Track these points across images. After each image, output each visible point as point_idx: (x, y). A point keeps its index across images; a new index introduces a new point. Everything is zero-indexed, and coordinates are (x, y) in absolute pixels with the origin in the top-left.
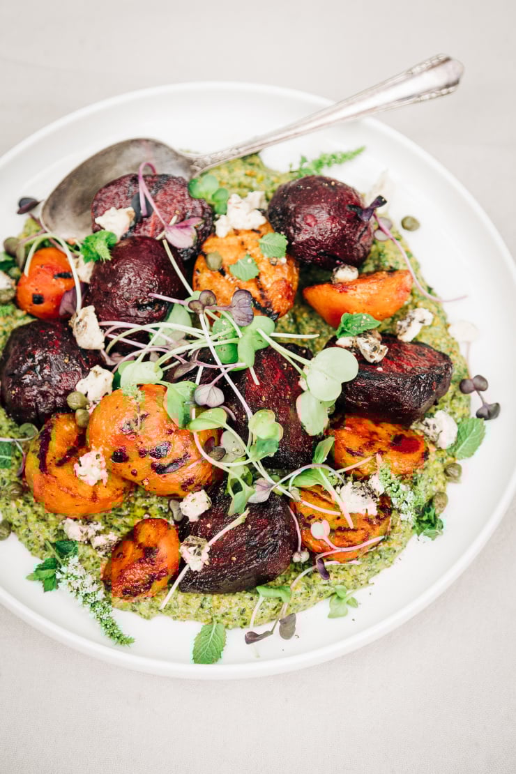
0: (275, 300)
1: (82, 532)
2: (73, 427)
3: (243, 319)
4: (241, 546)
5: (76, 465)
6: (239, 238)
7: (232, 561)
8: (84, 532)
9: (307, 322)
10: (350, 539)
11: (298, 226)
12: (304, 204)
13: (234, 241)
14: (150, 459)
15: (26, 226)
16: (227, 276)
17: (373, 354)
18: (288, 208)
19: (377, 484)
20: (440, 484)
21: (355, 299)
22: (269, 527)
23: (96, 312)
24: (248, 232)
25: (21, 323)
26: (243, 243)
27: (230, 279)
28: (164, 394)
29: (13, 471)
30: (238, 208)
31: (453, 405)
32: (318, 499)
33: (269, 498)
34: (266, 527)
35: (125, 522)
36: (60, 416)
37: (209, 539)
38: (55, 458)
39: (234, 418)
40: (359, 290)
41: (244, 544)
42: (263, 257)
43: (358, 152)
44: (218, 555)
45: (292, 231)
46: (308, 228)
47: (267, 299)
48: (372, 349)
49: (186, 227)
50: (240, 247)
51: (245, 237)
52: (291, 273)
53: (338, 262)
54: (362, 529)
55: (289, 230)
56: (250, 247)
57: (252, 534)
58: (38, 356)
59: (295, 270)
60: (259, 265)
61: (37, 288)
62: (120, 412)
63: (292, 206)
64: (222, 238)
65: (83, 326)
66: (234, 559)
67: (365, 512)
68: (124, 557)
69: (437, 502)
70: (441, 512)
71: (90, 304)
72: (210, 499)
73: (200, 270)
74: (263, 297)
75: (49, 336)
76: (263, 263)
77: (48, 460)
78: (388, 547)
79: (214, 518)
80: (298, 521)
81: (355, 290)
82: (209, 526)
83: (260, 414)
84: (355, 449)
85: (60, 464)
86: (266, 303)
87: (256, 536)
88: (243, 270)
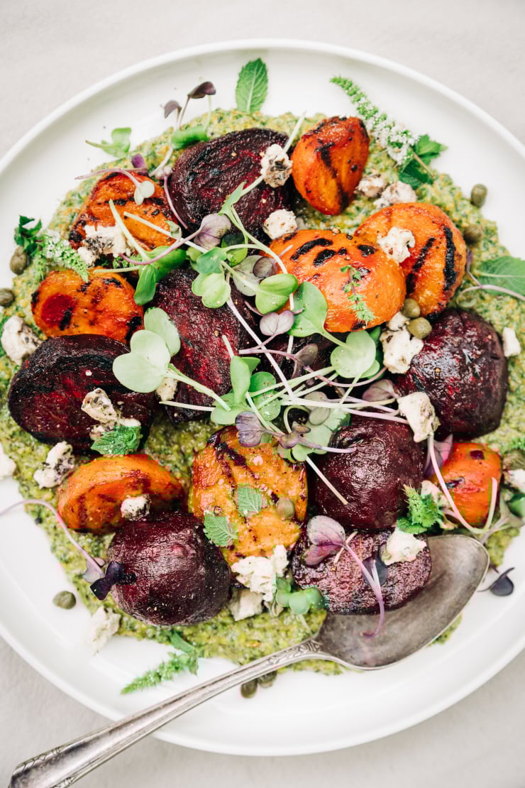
0: (213, 461)
1: (397, 192)
2: (421, 298)
3: (246, 419)
4: (228, 170)
5: (412, 245)
6: (260, 547)
7: (235, 152)
8: (394, 191)
9: (176, 466)
10: (111, 189)
11: (193, 545)
12: (188, 571)
13: (265, 542)
14: (334, 247)
15: (502, 556)
16: (269, 493)
17: (97, 395)
18: (206, 568)
19: (86, 255)
20: (19, 282)
21: (122, 465)
22: (200, 185)
23: (411, 433)
24: (250, 554)
25: (491, 437)
26: (255, 539)
27: (266, 489)
28: (327, 320)
29: (478, 261)
30: (264, 577)
31: (8, 372)
32: (150, 242)
33: (201, 220)
34: (203, 186)
35: (352, 219)
36: (436, 307)
37: (263, 185)
38: (438, 248)
39: (247, 303)
40: (118, 473)
41: (225, 172)
42: (230, 519)
43: (129, 689)
44: (251, 163)
45: (199, 541)
46: (180, 542)
47: (223, 464)
48: (99, 400)
49: (321, 544)
50: (258, 534)
51: (254, 547)
52: (198, 501)
53: (145, 520)
54: (99, 204)
55: (202, 542)
56: (246, 532)
57: (216, 180)
58: (469, 377)
59: (193, 510)
60: (234, 508)
61: (480, 465)
62: (373, 290)
63: (202, 570)
64: (280, 544)
65: (424, 411)
66: (234, 154)
67: (98, 229)
68: (349, 162)
69: (21, 259)
70: (17, 250)
71: (420, 443)
72: (266, 231)
73: (300, 500)
74: (227, 466)
75: (461, 400)
76: (231, 510)
77: (444, 244)
78: (72, 207)
79: (259, 209)
80: (169, 207)
81: (122, 473)
82: (264, 201)
83: (219, 304)
84: (112, 287)
85: (430, 242)
86: (222, 458)
87: (212, 179)
88: (251, 501)
